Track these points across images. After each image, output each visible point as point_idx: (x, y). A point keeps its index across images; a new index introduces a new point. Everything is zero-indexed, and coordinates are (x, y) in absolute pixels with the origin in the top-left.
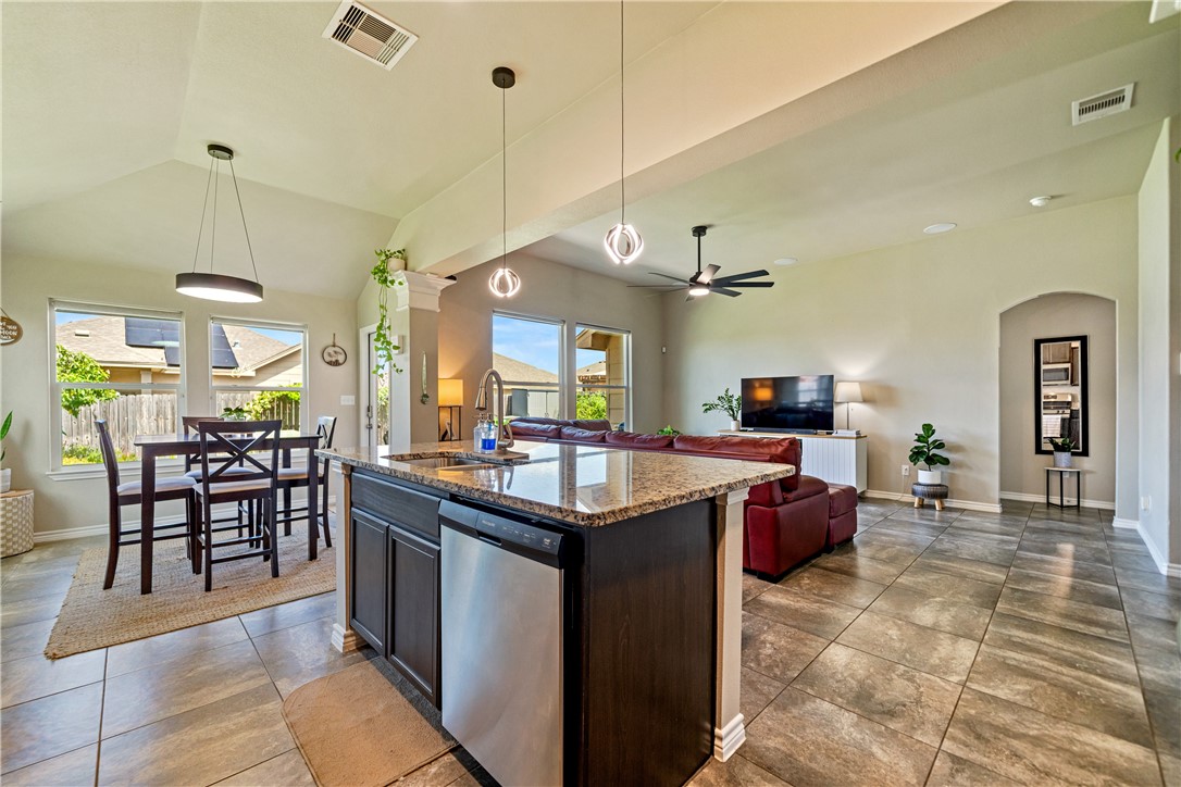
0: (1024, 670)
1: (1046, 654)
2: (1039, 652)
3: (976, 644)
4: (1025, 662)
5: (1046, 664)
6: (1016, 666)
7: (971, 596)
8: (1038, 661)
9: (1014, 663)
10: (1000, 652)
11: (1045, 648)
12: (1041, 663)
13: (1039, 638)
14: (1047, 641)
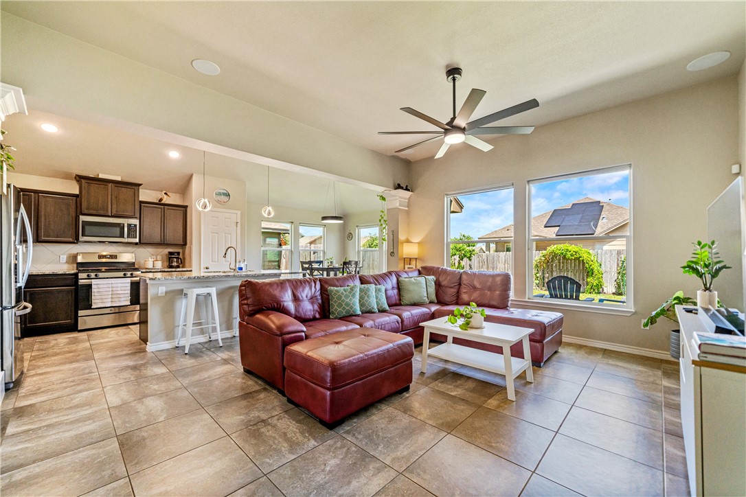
0: (78, 408)
1: (67, 424)
2: (72, 423)
3: (110, 406)
4: (79, 411)
5: (66, 418)
6: (83, 407)
7: (144, 439)
8: (71, 417)
9: (84, 408)
10: (94, 409)
11: (68, 427)
12: (69, 417)
13: (73, 433)
14: (67, 434)
